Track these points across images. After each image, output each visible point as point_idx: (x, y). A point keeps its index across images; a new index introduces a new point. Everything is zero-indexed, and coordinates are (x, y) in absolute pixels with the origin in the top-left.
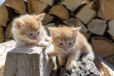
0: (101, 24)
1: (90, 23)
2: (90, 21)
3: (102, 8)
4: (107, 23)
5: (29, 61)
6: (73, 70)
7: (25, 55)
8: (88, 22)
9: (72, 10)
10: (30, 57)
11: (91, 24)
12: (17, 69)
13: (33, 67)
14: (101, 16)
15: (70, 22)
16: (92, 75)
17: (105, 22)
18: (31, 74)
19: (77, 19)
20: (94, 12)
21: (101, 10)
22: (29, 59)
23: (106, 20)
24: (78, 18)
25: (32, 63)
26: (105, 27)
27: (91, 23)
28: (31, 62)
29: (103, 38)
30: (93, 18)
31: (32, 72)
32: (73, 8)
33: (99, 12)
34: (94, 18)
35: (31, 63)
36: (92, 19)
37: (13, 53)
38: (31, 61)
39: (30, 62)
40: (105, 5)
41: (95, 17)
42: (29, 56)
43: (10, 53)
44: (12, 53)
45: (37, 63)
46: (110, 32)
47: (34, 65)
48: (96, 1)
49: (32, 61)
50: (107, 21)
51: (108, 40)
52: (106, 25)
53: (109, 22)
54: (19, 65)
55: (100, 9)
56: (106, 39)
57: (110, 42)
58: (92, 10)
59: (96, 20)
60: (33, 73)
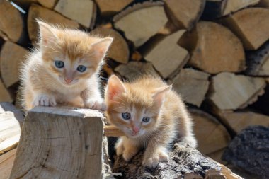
0: (198, 80)
1: (175, 76)
2: (175, 71)
3: (202, 45)
4: (210, 79)
5: (80, 134)
6: (162, 165)
7: (70, 120)
8: (171, 74)
9: (137, 45)
10: (81, 125)
11: (176, 78)
12: (49, 152)
13: (87, 147)
14: (198, 63)
15: (132, 72)
16: (206, 171)
17: (206, 76)
18: (83, 162)
19: (148, 64)
20: (184, 52)
21: (199, 51)
22: (80, 130)
23: (208, 73)
24: (149, 62)
25: (85, 139)
26: (206, 88)
27: (178, 76)
28: (83, 135)
29: (200, 112)
30: (181, 64)
31: (83, 159)
32: (140, 40)
33: (195, 53)
34: (183, 65)
35: (83, 139)
36: (179, 67)
37: (43, 113)
38: (83, 133)
39: (81, 137)
40: (207, 39)
41: (185, 63)
42: (80, 121)
43: (35, 113)
44: (40, 113)
45: (97, 139)
46: (215, 99)
47: (89, 143)
48: (189, 30)
49: (86, 133)
50: (209, 75)
51: (211, 117)
52: (208, 83)
53: (215, 78)
54: (55, 142)
55: (197, 48)
56: (206, 114)
57: (213, 122)
58: (180, 48)
59: (187, 70)
60: (85, 162)
